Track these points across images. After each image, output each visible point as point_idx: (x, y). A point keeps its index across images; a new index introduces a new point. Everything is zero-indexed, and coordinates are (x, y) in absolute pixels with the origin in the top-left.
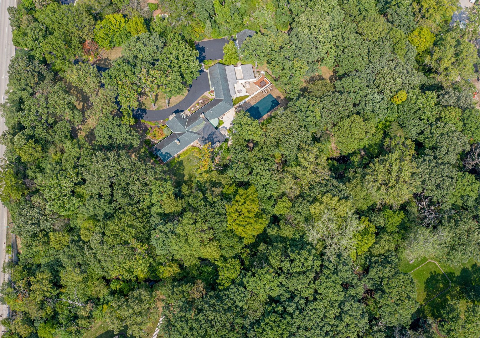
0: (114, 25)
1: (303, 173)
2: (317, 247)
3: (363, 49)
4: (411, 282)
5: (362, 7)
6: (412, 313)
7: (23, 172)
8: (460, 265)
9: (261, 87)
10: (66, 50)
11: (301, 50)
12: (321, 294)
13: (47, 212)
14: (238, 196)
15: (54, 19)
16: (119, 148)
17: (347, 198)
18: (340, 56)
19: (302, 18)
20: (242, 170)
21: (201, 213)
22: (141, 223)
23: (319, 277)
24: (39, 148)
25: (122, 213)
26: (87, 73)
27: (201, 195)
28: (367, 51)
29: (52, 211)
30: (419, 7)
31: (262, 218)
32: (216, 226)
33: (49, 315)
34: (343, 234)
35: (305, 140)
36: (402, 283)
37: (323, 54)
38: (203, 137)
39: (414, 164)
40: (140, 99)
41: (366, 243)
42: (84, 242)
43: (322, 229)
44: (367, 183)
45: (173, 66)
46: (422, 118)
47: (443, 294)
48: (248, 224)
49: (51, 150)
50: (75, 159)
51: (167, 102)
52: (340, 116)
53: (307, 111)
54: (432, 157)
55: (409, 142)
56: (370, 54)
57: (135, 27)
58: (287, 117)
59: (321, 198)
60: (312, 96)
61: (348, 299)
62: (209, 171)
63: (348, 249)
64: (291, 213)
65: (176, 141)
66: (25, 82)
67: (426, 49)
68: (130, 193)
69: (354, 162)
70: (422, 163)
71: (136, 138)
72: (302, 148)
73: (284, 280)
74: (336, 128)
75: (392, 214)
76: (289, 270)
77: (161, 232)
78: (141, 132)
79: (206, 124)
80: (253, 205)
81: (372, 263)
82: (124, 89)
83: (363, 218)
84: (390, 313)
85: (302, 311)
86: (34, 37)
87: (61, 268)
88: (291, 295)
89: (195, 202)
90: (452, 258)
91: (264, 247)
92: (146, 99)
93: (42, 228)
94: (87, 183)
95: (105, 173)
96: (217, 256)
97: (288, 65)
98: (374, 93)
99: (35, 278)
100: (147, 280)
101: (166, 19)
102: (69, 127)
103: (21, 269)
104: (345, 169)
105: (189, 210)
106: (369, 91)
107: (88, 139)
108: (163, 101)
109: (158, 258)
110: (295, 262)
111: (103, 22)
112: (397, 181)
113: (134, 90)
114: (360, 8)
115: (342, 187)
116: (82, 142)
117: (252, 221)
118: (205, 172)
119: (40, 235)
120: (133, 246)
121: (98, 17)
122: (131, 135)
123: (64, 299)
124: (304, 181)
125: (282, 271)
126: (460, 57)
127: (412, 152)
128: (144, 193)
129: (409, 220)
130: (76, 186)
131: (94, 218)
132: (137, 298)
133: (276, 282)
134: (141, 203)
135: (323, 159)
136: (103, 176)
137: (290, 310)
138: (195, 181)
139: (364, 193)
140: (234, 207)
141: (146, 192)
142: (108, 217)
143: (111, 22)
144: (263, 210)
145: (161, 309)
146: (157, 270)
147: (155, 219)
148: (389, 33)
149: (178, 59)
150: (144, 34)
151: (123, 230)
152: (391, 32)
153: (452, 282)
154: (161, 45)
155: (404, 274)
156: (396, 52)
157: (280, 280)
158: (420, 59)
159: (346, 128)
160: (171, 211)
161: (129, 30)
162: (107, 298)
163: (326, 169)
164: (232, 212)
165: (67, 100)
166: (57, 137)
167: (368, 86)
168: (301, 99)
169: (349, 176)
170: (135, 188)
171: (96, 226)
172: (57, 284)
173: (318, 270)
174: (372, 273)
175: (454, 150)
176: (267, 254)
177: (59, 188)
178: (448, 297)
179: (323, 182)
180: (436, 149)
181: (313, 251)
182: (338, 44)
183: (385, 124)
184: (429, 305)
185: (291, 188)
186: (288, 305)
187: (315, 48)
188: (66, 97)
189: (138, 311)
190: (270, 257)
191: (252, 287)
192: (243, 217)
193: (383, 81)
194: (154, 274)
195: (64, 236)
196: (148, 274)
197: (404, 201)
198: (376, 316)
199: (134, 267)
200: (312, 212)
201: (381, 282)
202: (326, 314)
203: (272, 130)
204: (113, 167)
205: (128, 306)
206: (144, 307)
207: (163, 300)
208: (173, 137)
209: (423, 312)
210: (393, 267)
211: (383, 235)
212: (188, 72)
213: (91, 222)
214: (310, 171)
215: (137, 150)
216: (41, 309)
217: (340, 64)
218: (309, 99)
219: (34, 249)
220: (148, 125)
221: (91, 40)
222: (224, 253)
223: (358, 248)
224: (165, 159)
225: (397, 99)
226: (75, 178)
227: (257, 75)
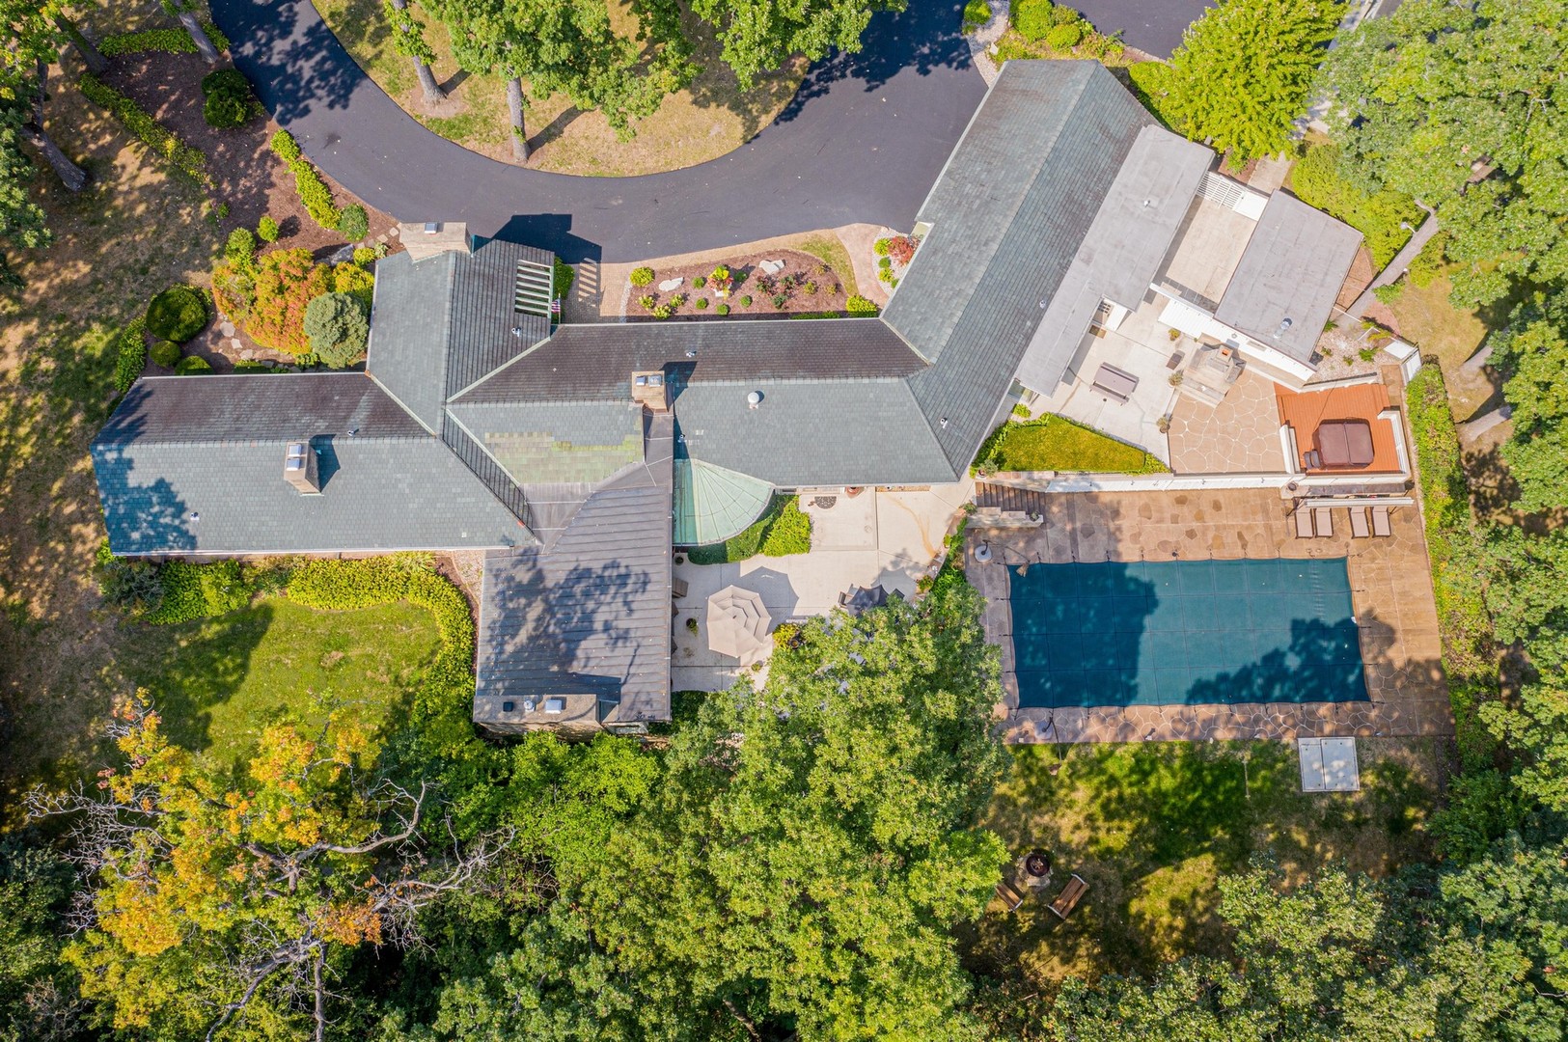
79: (634, 473)
220: (284, 197)
227: (1343, 346)
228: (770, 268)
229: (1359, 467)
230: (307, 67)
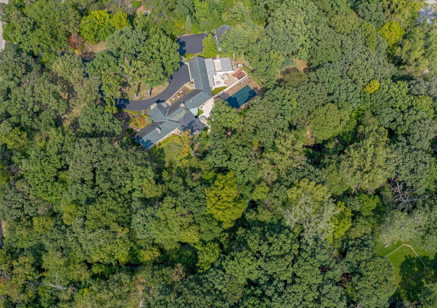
0: (99, 21)
1: (280, 158)
2: (295, 231)
3: (336, 42)
4: (388, 265)
5: (334, 4)
6: (390, 296)
7: (9, 159)
8: (434, 250)
9: (239, 78)
10: (53, 42)
11: (277, 43)
12: (299, 277)
13: (31, 197)
14: (217, 181)
15: (41, 13)
16: (101, 135)
17: (323, 183)
18: (314, 48)
19: (278, 13)
20: (221, 156)
21: (181, 197)
22: (122, 208)
23: (297, 260)
24: (25, 135)
25: (103, 197)
26: (72, 64)
27: (181, 180)
28: (340, 44)
29: (36, 196)
30: (389, 3)
31: (241, 202)
32: (196, 210)
33: (31, 298)
34: (321, 218)
35: (282, 127)
36: (380, 266)
37: (298, 47)
38: (183, 126)
39: (388, 150)
40: (123, 89)
41: (343, 227)
42: (67, 226)
43: (300, 213)
44: (342, 168)
45: (154, 58)
46: (394, 107)
47: (418, 278)
48: (227, 208)
49: (37, 138)
50: (59, 146)
51: (149, 92)
52: (316, 105)
53: (283, 100)
54: (405, 144)
55: (382, 129)
56: (343, 46)
57: (119, 22)
58: (265, 105)
59: (299, 182)
60: (288, 86)
61: (327, 283)
62: (189, 157)
63: (325, 233)
64: (269, 198)
65: (157, 129)
66: (13, 73)
67: (396, 42)
68: (112, 178)
69: (329, 149)
70: (395, 148)
71: (118, 125)
72: (279, 135)
73: (262, 263)
74: (312, 116)
75: (367, 198)
76: (267, 253)
77: (142, 216)
78: (124, 121)
79: (186, 113)
80: (232, 189)
81: (349, 247)
82: (107, 78)
83: (339, 203)
84: (368, 297)
85: (280, 294)
86: (22, 30)
87: (44, 252)
88: (270, 278)
89: (175, 187)
90: (427, 241)
91: (243, 231)
92: (129, 90)
93: (26, 212)
94: (70, 169)
95: (87, 158)
96: (196, 240)
97: (265, 57)
98: (348, 83)
99: (18, 262)
100: (128, 264)
101: (149, 16)
102: (54, 115)
103: (5, 253)
104: (320, 156)
105: (170, 195)
106: (343, 81)
107: (73, 128)
108: (145, 91)
109: (138, 242)
110: (273, 245)
111: (88, 17)
112: (372, 166)
113: (117, 80)
114: (332, 4)
115: (318, 172)
116: (66, 129)
117: (231, 205)
118: (184, 158)
119: (24, 220)
120: (114, 230)
121: (83, 13)
122: (113, 123)
123: (46, 283)
124: (281, 167)
125: (261, 254)
126: (429, 49)
127: (386, 138)
128: (125, 178)
129: (384, 205)
130: (60, 172)
131: (76, 202)
132: (117, 281)
133: (255, 265)
134: (123, 188)
135: (299, 146)
136: (86, 162)
137: (269, 293)
138: (175, 168)
139: (340, 179)
140: (213, 192)
141: (127, 177)
142: (90, 201)
143: (96, 17)
144: (242, 195)
145: (141, 293)
146: (137, 254)
147: (136, 204)
148: (360, 26)
149: (159, 50)
150: (127, 28)
151: (104, 215)
152: (363, 26)
153: (427, 265)
154: (143, 38)
155: (382, 257)
156: (367, 44)
157: (259, 264)
158: (390, 52)
159: (321, 115)
160: (152, 196)
161: (113, 25)
162: (88, 282)
163: (303, 155)
164: (212, 197)
165: (52, 89)
166: (42, 124)
167: (341, 77)
168: (278, 88)
169: (325, 162)
170: (117, 173)
171: (78, 210)
172: (39, 268)
173: (296, 253)
174: (350, 256)
175: (427, 136)
176: (246, 238)
177: (43, 173)
178: (423, 281)
179: (299, 167)
180: (409, 136)
181: (291, 235)
182: (312, 37)
183: (358, 113)
184: (405, 289)
185: (268, 174)
186: (266, 289)
187: (290, 40)
188: (51, 87)
189: (118, 294)
190: (249, 241)
191: (231, 271)
192: (222, 201)
193: (356, 72)
194: (134, 258)
195: (47, 221)
196: (129, 258)
197: (379, 186)
198: (353, 300)
199: (115, 251)
200: (290, 196)
201: (359, 265)
202: (305, 298)
203: (249, 118)
204: (95, 153)
205: (108, 289)
206: (124, 290)
207: (143, 284)
208: (154, 125)
209: (399, 295)
210: (370, 250)
211: (359, 219)
212: (169, 63)
213: (74, 206)
214: (287, 157)
215: (119, 138)
216: (24, 292)
217: (314, 56)
218: (285, 88)
219: (17, 233)
220: (131, 115)
221: (76, 34)
222: (203, 237)
223: (335, 231)
224: (146, 147)
225: (370, 88)
226: (58, 164)
227: (235, 68)
228: (181, 92)
229: (243, 76)
230: (122, 102)
